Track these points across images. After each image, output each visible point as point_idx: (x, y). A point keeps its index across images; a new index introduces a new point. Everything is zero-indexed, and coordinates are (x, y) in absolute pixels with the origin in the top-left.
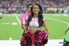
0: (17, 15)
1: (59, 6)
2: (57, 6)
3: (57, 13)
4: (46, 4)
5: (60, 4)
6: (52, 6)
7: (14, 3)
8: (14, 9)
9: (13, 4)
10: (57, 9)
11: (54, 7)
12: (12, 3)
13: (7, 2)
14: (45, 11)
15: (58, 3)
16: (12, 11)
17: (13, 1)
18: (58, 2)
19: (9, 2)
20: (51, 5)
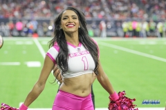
0: (40, 42)
1: (155, 17)
2: (149, 16)
3: (148, 36)
4: (118, 12)
5: (158, 12)
6: (135, 18)
7: (31, 8)
8: (33, 25)
9: (28, 10)
10: (149, 26)
11: (141, 21)
12: (26, 7)
13: (13, 5)
14: (116, 32)
15: (152, 10)
16: (25, 30)
17: (29, 3)
18: (152, 6)
19: (18, 6)
20: (132, 15)
